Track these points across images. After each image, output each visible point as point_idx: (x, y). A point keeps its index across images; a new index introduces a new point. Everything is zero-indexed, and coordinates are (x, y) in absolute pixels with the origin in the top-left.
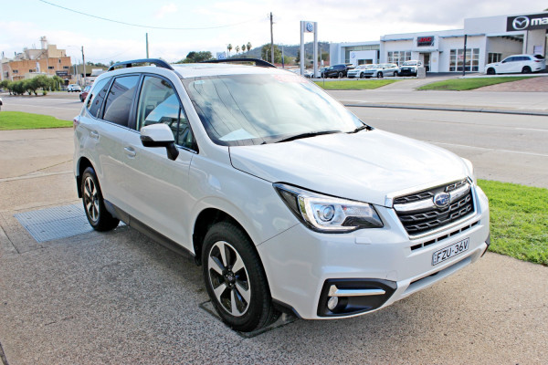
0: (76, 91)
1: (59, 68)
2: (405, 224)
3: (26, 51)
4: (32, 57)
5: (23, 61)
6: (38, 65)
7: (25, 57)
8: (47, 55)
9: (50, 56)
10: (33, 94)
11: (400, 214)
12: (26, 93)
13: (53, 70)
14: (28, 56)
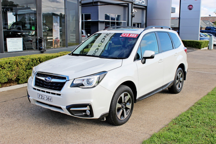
11: (36, 78)
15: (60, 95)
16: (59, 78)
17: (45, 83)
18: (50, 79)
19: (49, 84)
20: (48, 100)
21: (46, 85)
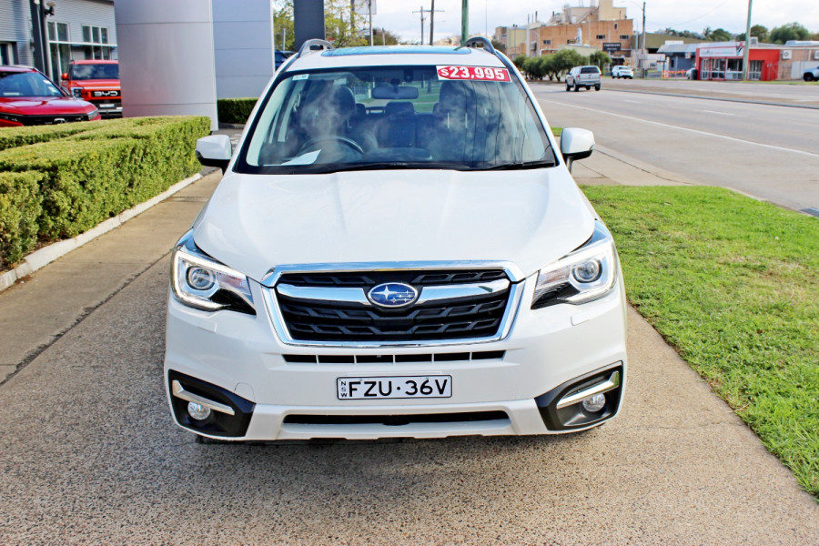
0: (625, 77)
1: (612, 38)
2: (288, 318)
3: (567, 10)
4: (574, 20)
5: (560, 26)
6: (580, 33)
7: (564, 20)
8: (597, 17)
9: (602, 17)
10: (555, 79)
11: (283, 300)
12: (546, 78)
13: (602, 41)
14: (568, 18)
15: (499, 355)
16: (463, 276)
17: (375, 317)
18: (410, 290)
19: (411, 316)
20: (419, 394)
21: (384, 326)
